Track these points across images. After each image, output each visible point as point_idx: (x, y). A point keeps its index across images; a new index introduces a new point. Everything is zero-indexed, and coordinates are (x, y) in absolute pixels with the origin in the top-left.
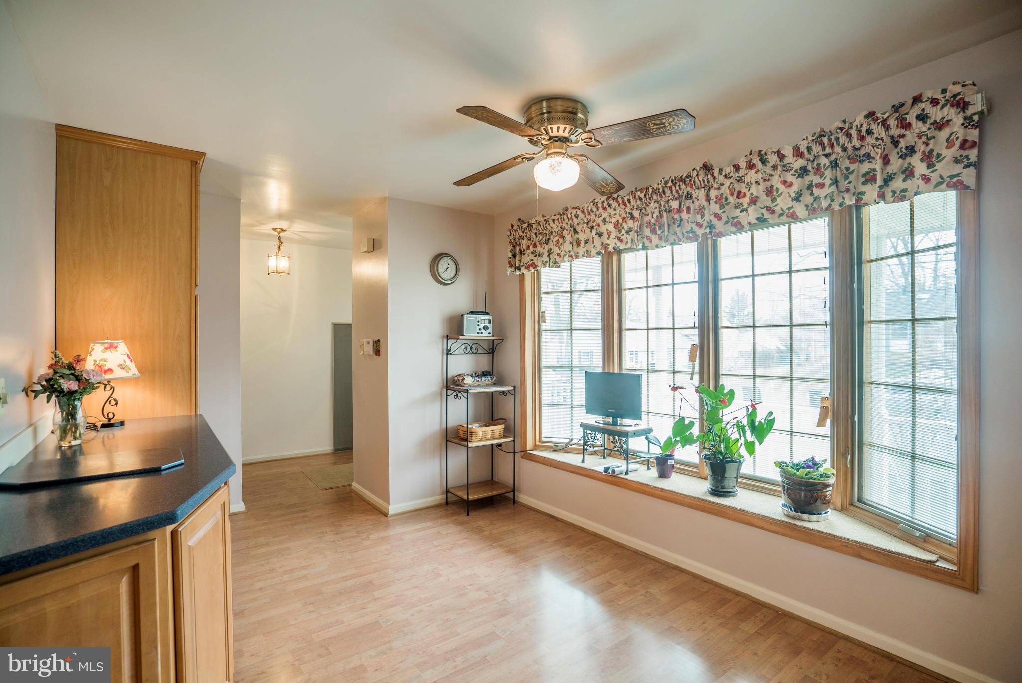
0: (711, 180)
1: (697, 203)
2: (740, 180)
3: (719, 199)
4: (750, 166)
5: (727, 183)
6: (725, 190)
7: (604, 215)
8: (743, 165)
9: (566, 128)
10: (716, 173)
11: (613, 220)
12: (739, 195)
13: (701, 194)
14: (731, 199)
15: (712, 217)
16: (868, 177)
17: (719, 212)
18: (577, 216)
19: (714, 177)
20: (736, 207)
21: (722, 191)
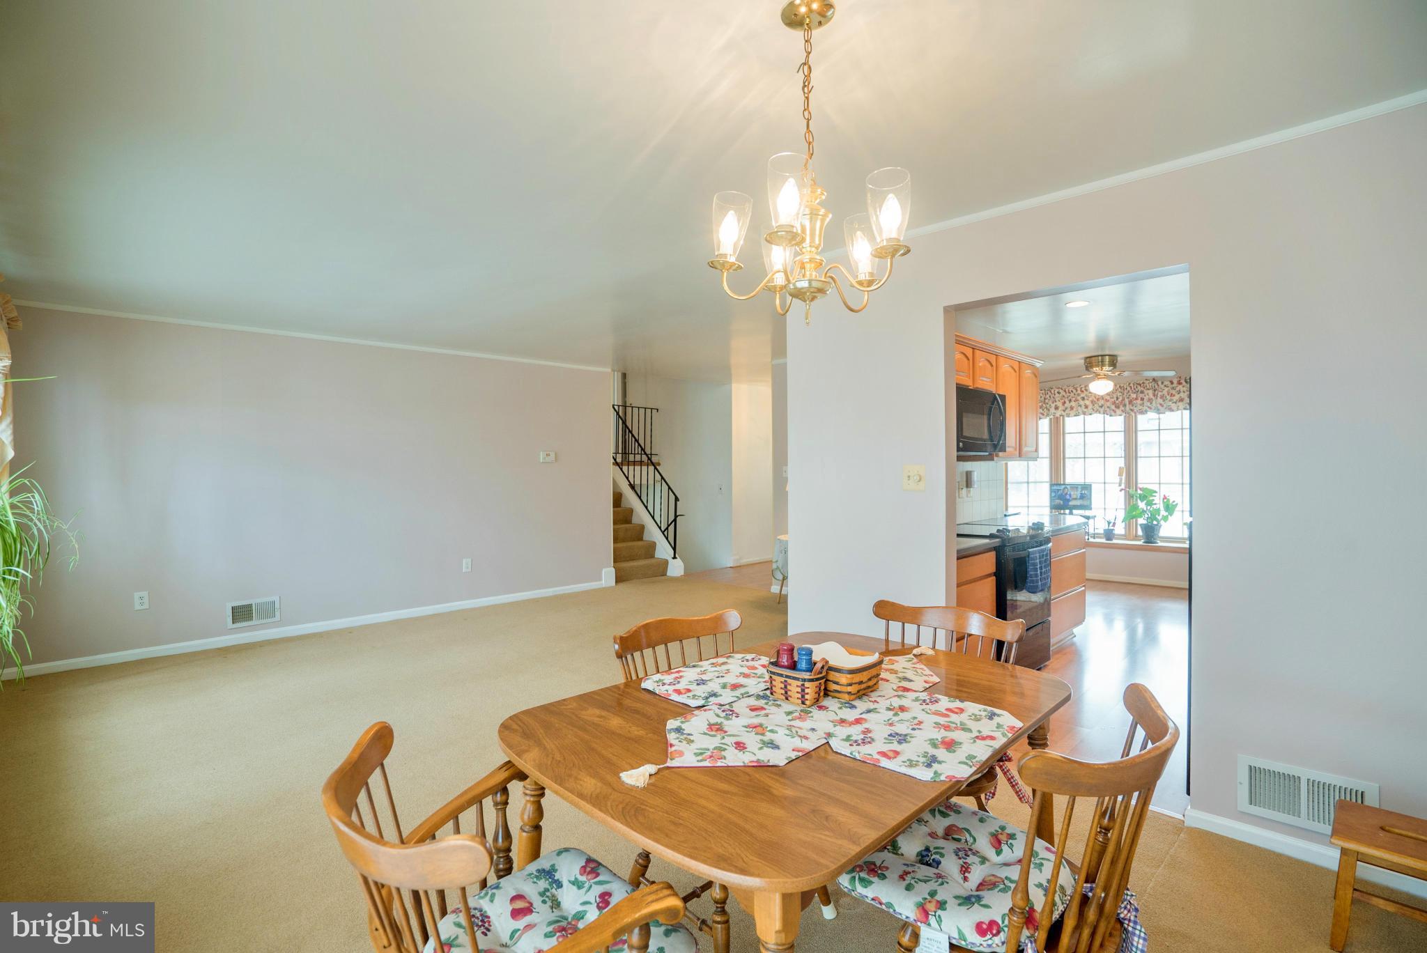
0: (1156, 386)
1: (1147, 396)
2: (1173, 388)
3: (1162, 397)
4: (1179, 383)
5: (1166, 389)
6: (1165, 392)
7: (1082, 395)
8: (1175, 381)
10: (1160, 383)
11: (1090, 399)
12: (1172, 395)
13: (1151, 392)
14: (1168, 397)
15: (1158, 405)
17: (1163, 403)
18: (1059, 393)
19: (1158, 385)
20: (1170, 401)
21: (1163, 393)
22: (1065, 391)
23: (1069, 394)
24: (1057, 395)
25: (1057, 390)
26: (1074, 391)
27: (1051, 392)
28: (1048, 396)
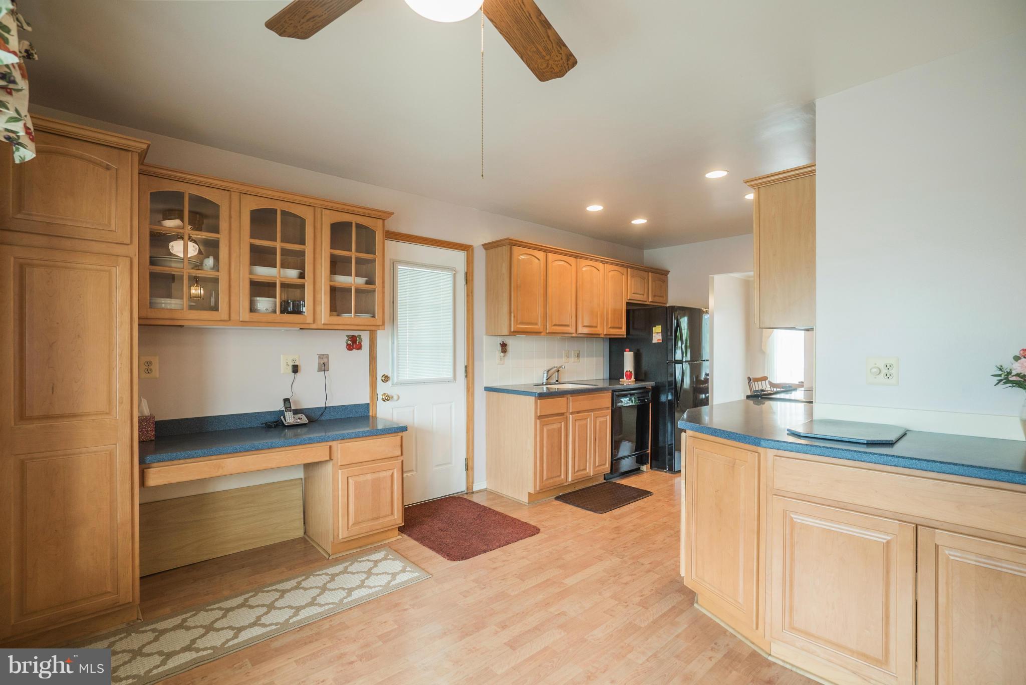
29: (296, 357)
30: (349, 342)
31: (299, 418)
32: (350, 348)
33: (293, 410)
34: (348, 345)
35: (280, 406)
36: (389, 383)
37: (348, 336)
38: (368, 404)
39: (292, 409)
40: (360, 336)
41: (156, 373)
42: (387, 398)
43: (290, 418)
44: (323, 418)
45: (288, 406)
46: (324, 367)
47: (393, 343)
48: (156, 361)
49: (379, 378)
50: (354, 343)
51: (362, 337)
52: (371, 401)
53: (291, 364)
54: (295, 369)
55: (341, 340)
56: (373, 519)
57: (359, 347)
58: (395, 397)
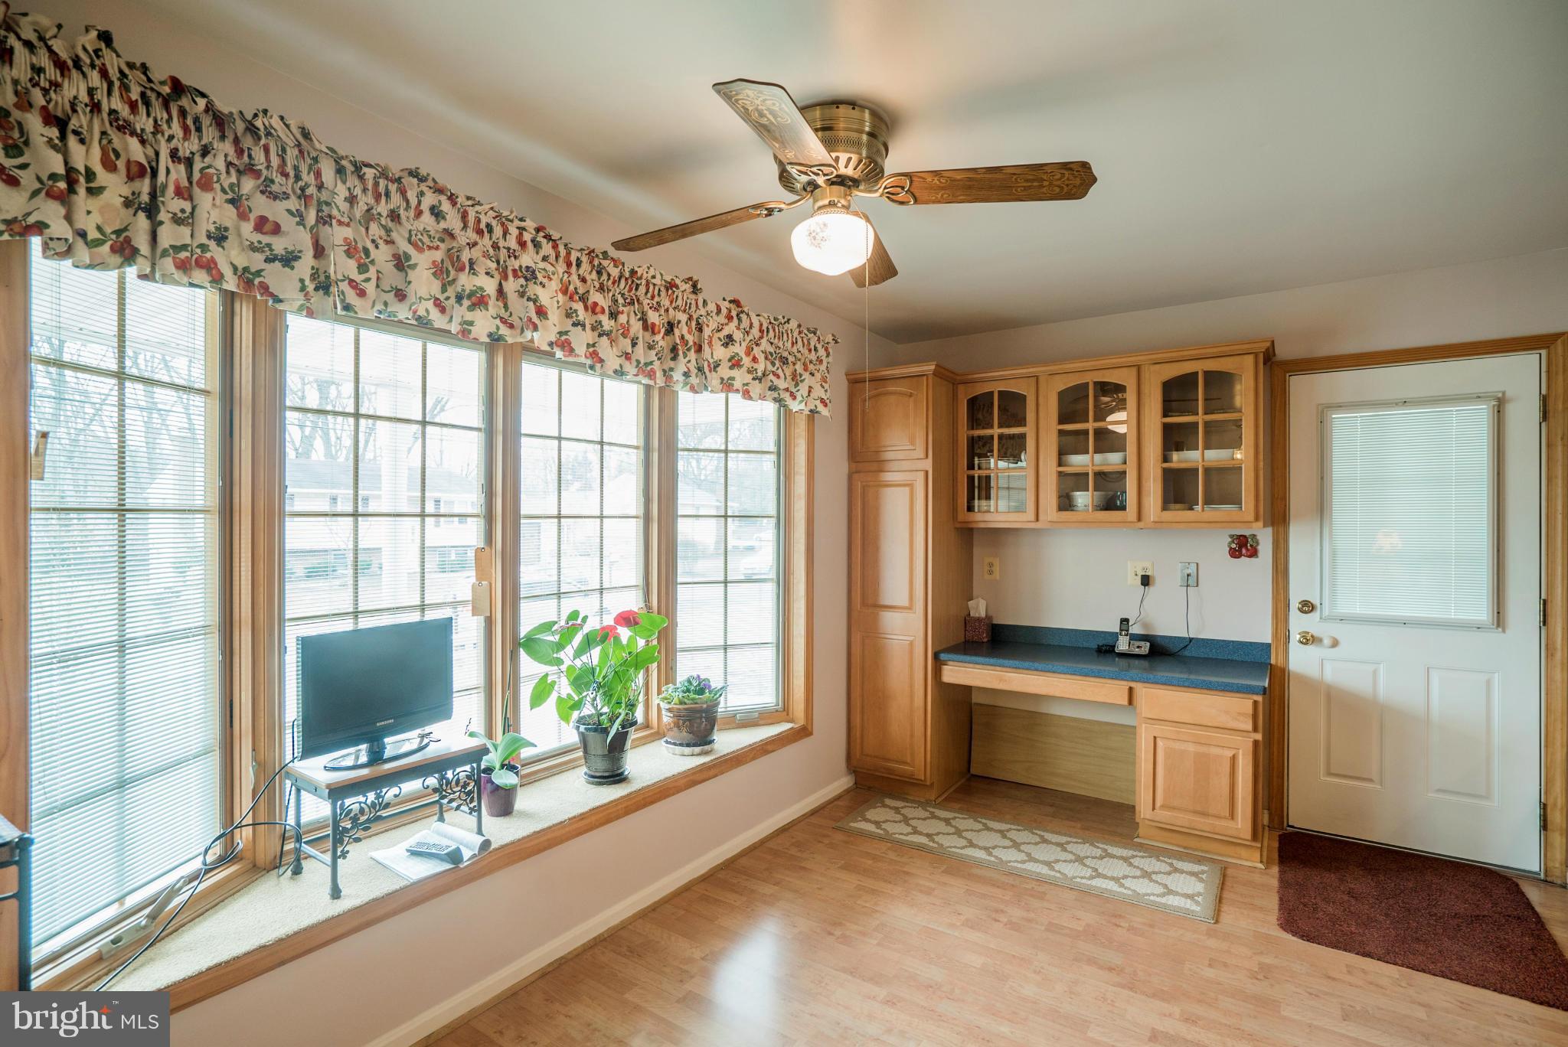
9: (850, 159)
16: (733, 361)
18: (437, 213)
22: (464, 216)
23: (474, 237)
24: (427, 219)
25: (429, 199)
26: (498, 231)
27: (403, 192)
28: (383, 208)
29: (1147, 564)
30: (1234, 546)
31: (1138, 647)
32: (1235, 554)
33: (1131, 634)
34: (1231, 549)
35: (1115, 628)
36: (1316, 615)
37: (1231, 536)
38: (1269, 645)
39: (1130, 632)
40: (1254, 535)
41: (997, 575)
42: (1308, 640)
43: (1123, 645)
44: (1187, 653)
45: (1124, 627)
46: (1190, 581)
47: (1321, 546)
48: (996, 562)
49: (1294, 605)
50: (1243, 547)
51: (1258, 537)
52: (1273, 640)
53: (1141, 573)
54: (1146, 581)
55: (1222, 543)
56: (1196, 812)
57: (1254, 553)
58: (1327, 642)
